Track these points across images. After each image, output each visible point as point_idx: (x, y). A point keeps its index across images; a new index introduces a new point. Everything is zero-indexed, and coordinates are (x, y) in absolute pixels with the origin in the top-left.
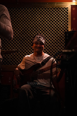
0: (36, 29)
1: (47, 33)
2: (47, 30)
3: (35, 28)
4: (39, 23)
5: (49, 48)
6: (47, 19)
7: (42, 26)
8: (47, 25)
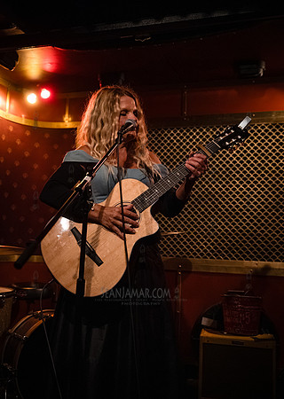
0: (227, 176)
1: (252, 186)
2: (252, 179)
3: (224, 173)
4: (235, 162)
5: (259, 221)
6: (252, 152)
7: (241, 169)
8: (252, 165)
